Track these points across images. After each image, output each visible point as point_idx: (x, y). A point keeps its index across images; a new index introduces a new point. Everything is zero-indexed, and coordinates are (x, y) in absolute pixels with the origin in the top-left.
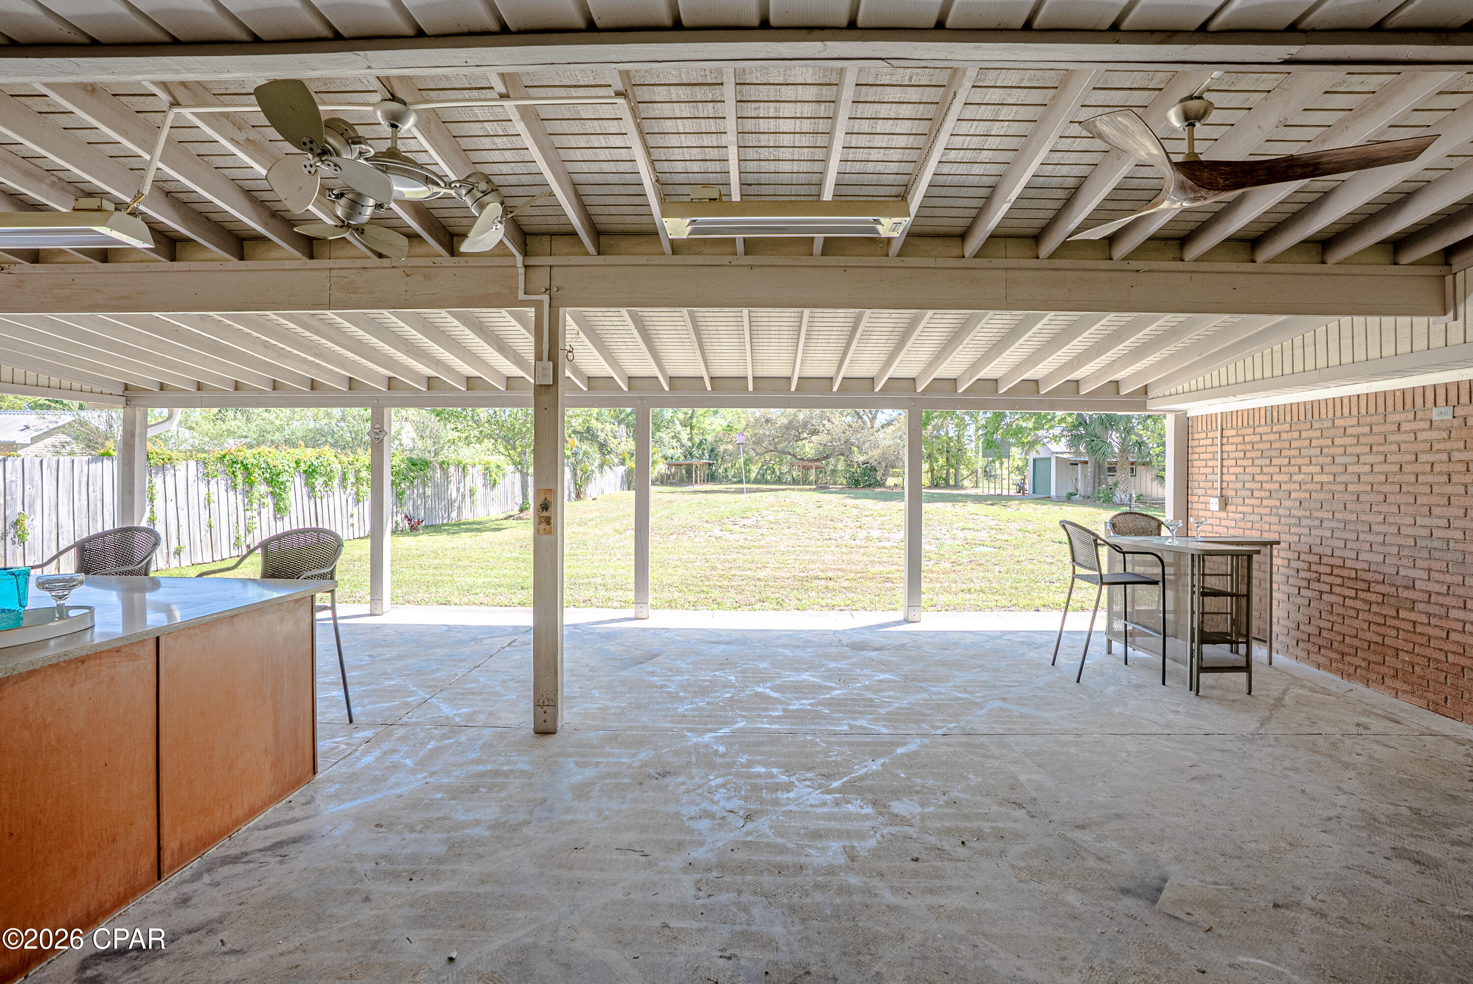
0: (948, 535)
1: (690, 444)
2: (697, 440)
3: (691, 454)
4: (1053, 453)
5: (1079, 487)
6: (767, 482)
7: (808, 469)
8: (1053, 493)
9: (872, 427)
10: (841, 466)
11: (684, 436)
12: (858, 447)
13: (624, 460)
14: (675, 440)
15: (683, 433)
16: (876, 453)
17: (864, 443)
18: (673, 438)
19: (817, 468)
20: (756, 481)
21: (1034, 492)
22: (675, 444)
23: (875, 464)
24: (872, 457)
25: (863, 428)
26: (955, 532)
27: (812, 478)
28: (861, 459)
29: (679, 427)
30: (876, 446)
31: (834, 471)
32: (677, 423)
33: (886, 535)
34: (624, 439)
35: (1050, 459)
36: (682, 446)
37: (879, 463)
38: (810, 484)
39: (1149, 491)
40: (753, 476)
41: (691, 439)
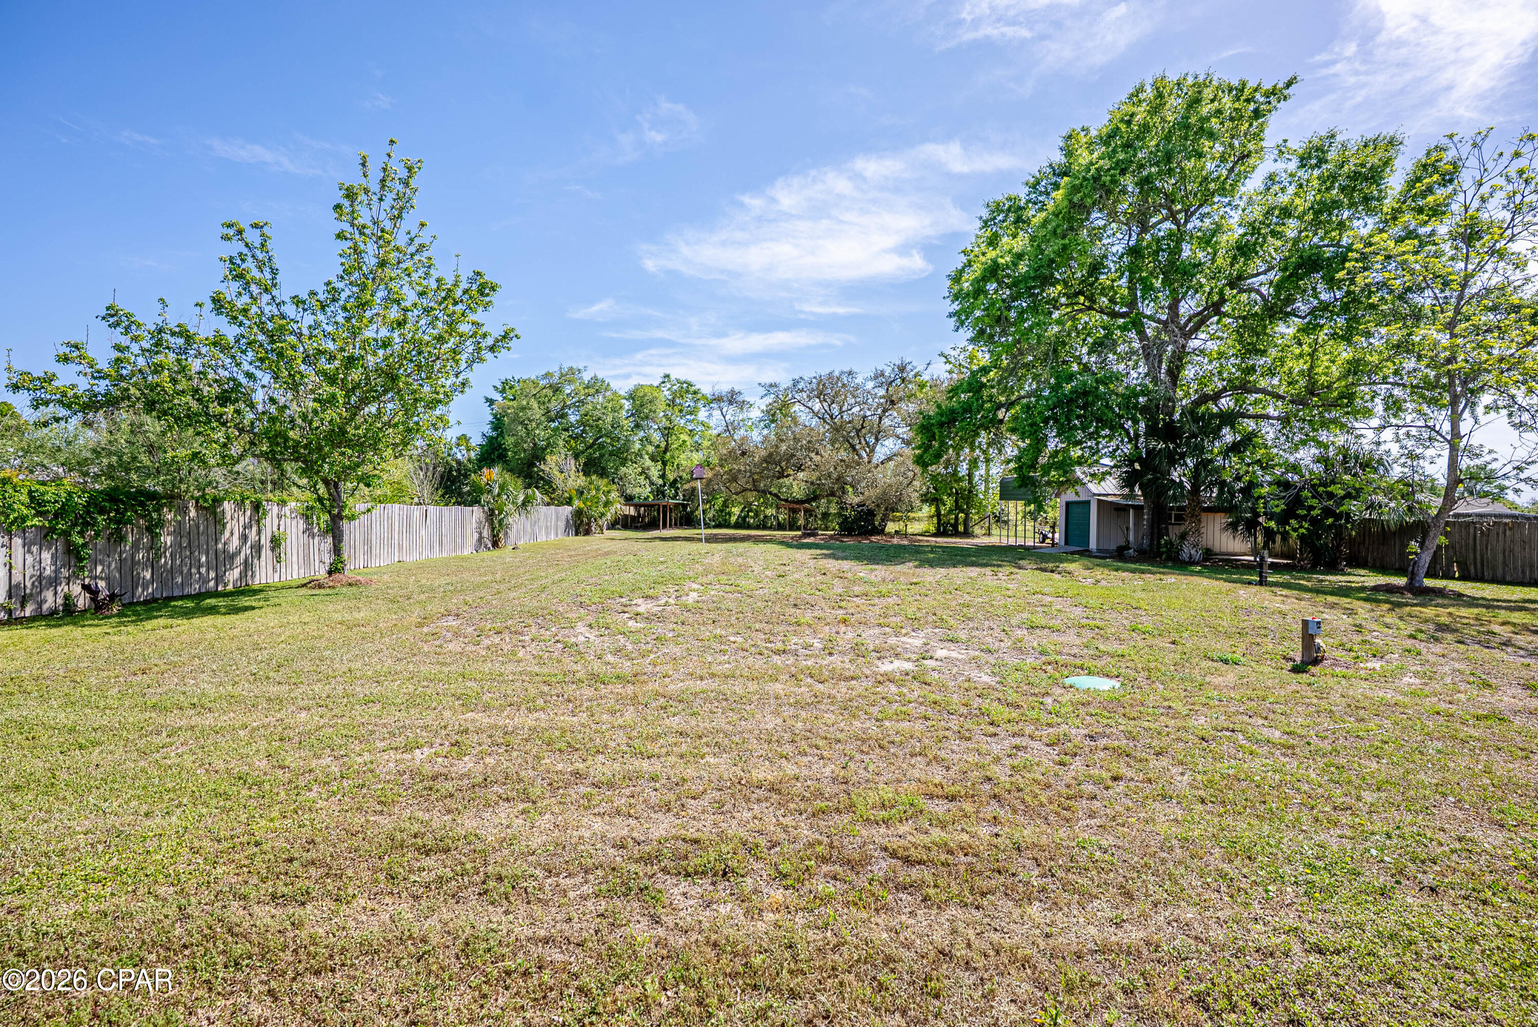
0: (1008, 643)
1: (661, 482)
2: (671, 476)
3: (663, 493)
4: (1095, 494)
5: (1131, 538)
6: (749, 527)
7: (794, 511)
8: (1093, 545)
9: (869, 462)
10: (833, 510)
11: (654, 473)
12: (853, 486)
13: (570, 498)
14: (643, 477)
15: (653, 469)
16: (871, 494)
17: (859, 482)
18: (641, 474)
19: (806, 511)
20: (737, 526)
21: (1066, 543)
22: (642, 482)
23: (872, 506)
24: (869, 497)
25: (859, 464)
26: (1019, 633)
27: (801, 522)
28: (857, 500)
29: (648, 463)
30: (873, 484)
31: (826, 515)
32: (646, 457)
33: (892, 641)
34: (572, 473)
35: (1088, 502)
36: (652, 483)
37: (878, 506)
38: (798, 529)
39: (1217, 544)
40: (733, 519)
41: (663, 476)
